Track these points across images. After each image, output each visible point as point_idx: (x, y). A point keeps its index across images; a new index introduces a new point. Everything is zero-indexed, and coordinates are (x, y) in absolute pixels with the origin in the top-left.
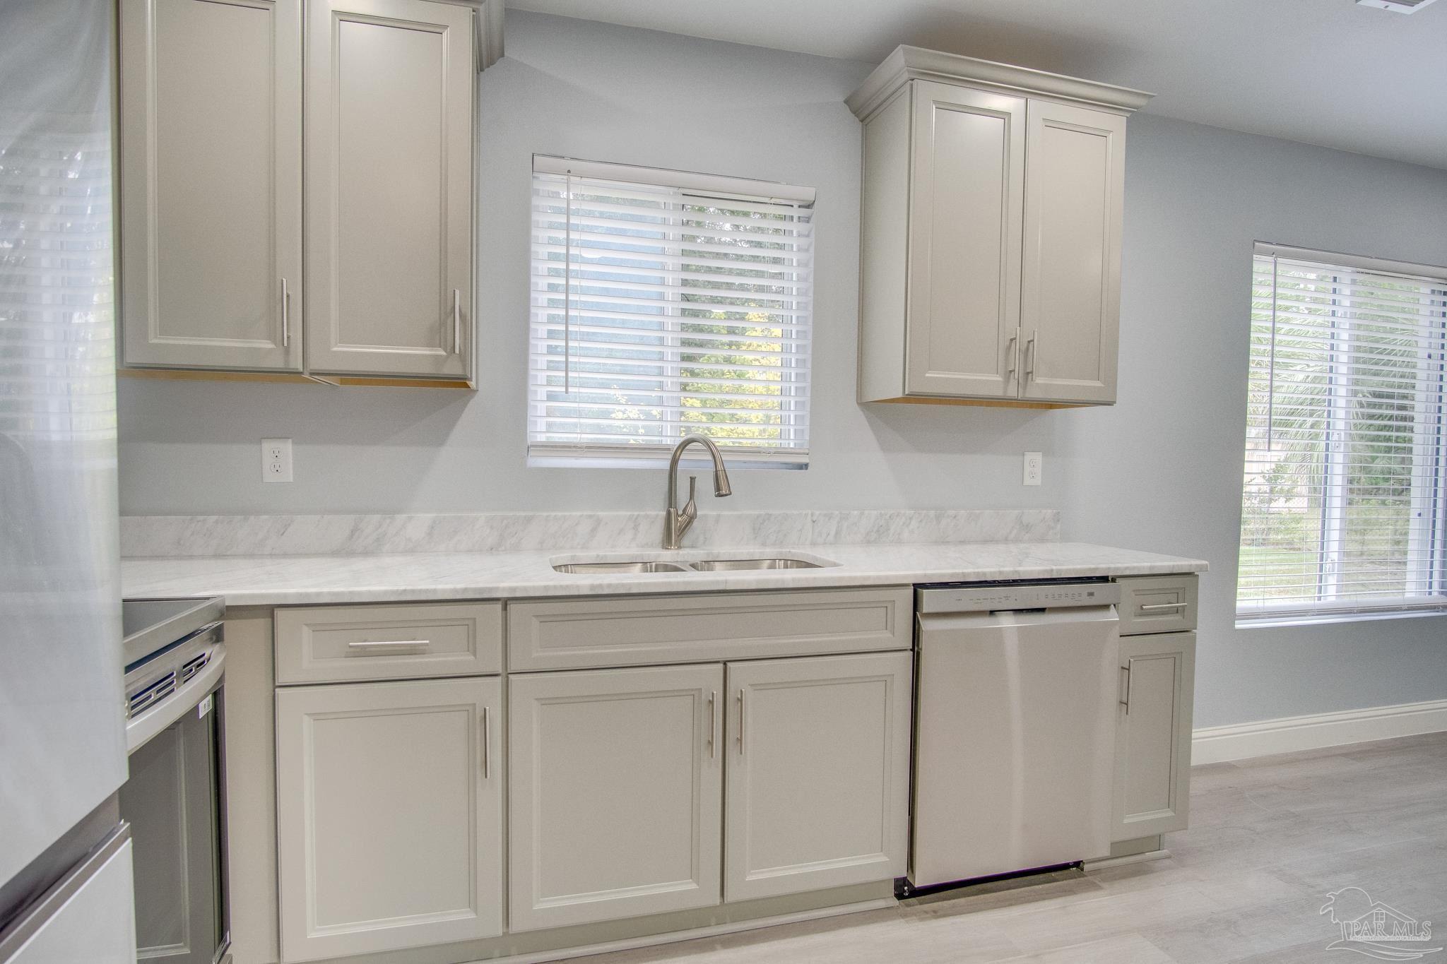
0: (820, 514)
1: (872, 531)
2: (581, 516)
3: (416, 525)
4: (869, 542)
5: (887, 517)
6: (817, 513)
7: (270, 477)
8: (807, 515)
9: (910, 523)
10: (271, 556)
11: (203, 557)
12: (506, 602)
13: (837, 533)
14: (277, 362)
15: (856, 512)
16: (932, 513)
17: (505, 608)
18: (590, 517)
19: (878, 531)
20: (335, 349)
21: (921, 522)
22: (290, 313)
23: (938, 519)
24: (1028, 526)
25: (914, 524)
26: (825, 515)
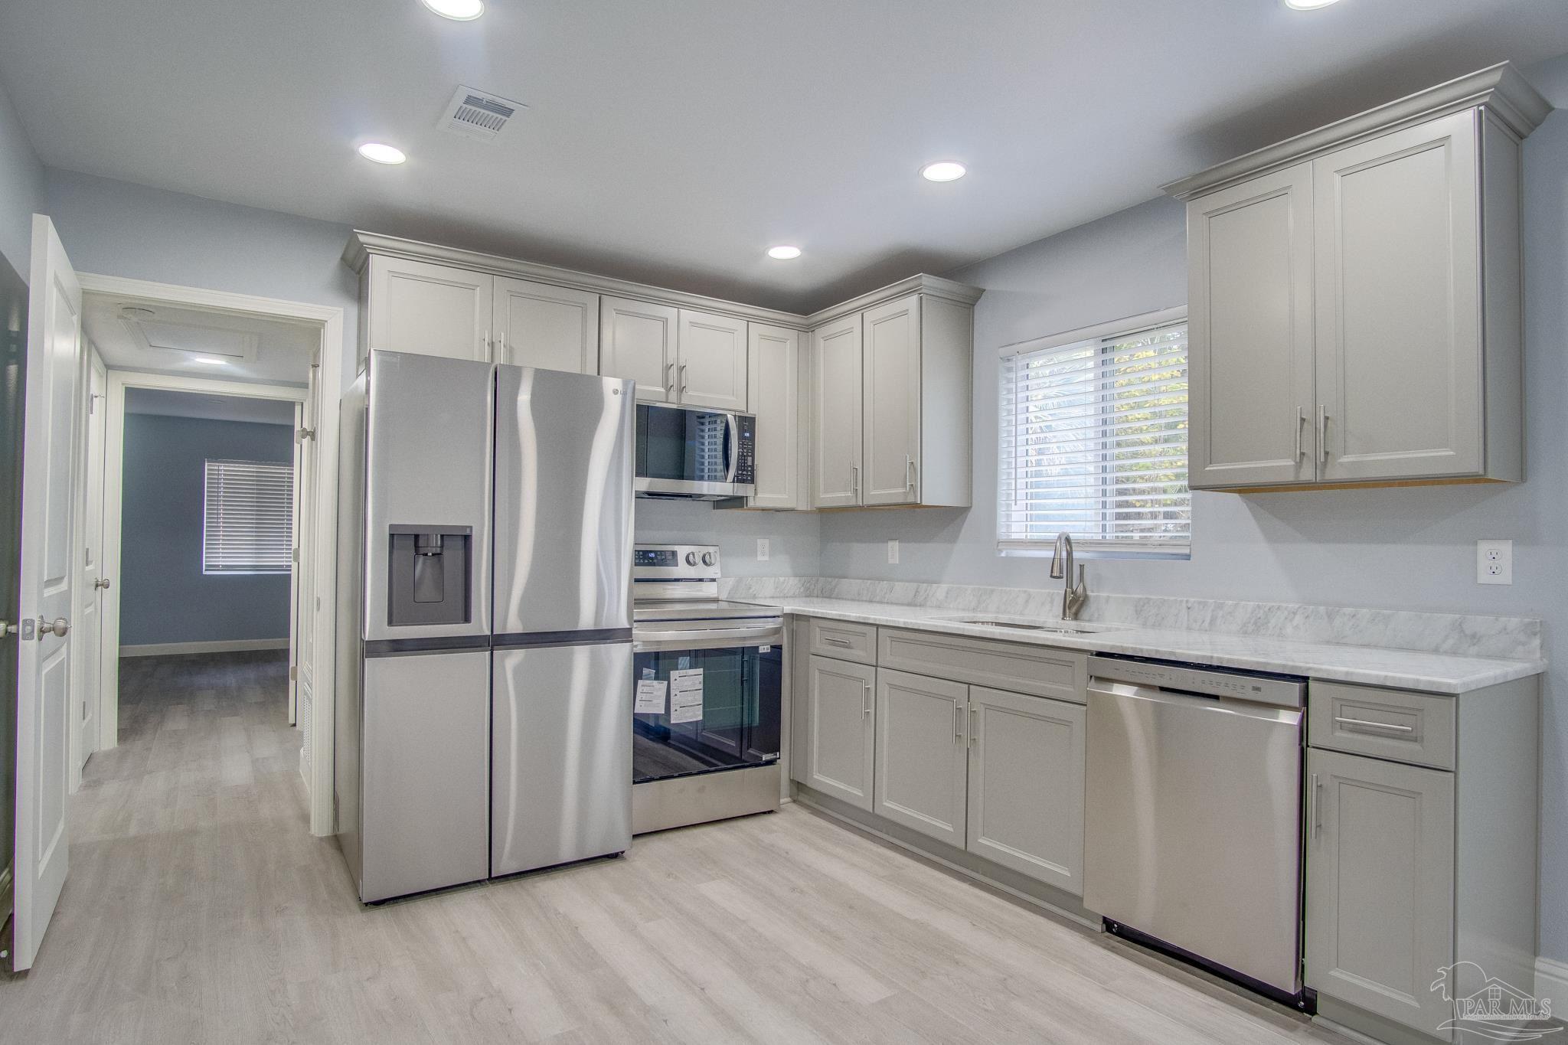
0: (1194, 602)
1: (1250, 622)
2: (1019, 591)
3: (940, 591)
4: (1245, 633)
5: (1266, 609)
6: (1192, 600)
7: (891, 561)
8: (1181, 601)
9: (1294, 618)
10: (887, 603)
11: (866, 601)
12: (878, 626)
13: (1213, 620)
14: (852, 503)
15: (1231, 602)
16: (1322, 609)
17: (877, 628)
18: (1025, 592)
19: (1255, 623)
21: (1307, 617)
22: (858, 476)
23: (1330, 616)
24: (1474, 636)
25: (1298, 619)
26: (1200, 603)
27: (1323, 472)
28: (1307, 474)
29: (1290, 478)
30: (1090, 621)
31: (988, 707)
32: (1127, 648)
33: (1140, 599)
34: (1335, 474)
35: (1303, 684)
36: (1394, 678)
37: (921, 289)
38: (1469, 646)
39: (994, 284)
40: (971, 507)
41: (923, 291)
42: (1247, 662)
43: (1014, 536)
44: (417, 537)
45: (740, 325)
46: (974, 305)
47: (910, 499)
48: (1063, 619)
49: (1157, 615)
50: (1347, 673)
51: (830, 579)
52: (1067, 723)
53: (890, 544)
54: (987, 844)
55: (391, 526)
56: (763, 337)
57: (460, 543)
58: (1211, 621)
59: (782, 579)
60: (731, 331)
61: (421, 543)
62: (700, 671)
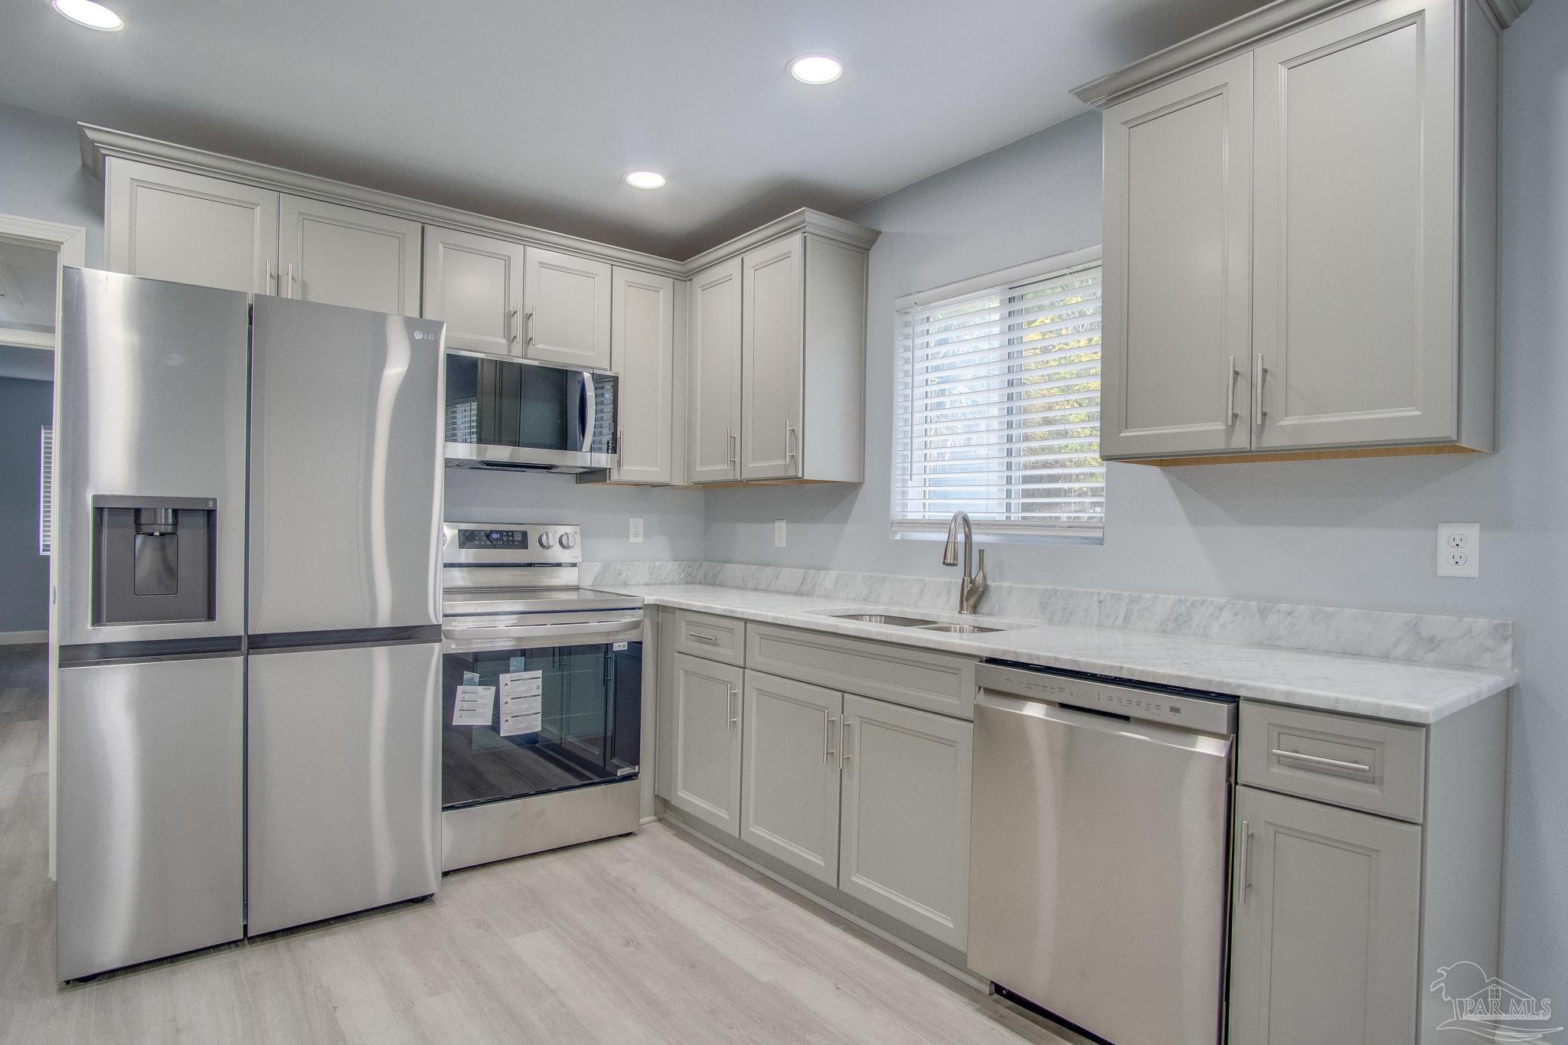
0: (1107, 594)
1: (1169, 619)
2: (914, 579)
3: (828, 580)
4: (1165, 632)
5: (1189, 604)
6: (1104, 592)
7: (777, 545)
8: (1093, 593)
9: (1219, 616)
10: (773, 591)
12: (746, 621)
13: (1128, 616)
14: (730, 477)
15: (1148, 595)
16: (1253, 604)
17: (746, 624)
18: (920, 580)
19: (1176, 620)
20: (751, 466)
21: (1236, 614)
22: (735, 447)
23: (1263, 613)
24: (1432, 639)
25: (1226, 616)
26: (1113, 595)
27: (1259, 438)
28: (1240, 441)
29: (1219, 445)
30: (990, 614)
31: (865, 720)
32: (1021, 654)
33: (1046, 590)
34: (1273, 440)
35: (1232, 705)
36: (1348, 702)
37: (805, 226)
38: (1426, 653)
39: (892, 226)
40: (863, 483)
41: (807, 229)
42: (1164, 676)
43: (911, 516)
44: (138, 512)
45: (603, 269)
46: (869, 250)
47: (791, 473)
48: (960, 612)
49: (1065, 609)
50: (1288, 693)
51: (714, 564)
52: (952, 744)
53: (777, 524)
54: (862, 884)
55: (96, 498)
56: (630, 284)
57: (202, 520)
58: (1125, 617)
59: (658, 564)
60: (591, 276)
61: (144, 519)
62: (539, 673)
